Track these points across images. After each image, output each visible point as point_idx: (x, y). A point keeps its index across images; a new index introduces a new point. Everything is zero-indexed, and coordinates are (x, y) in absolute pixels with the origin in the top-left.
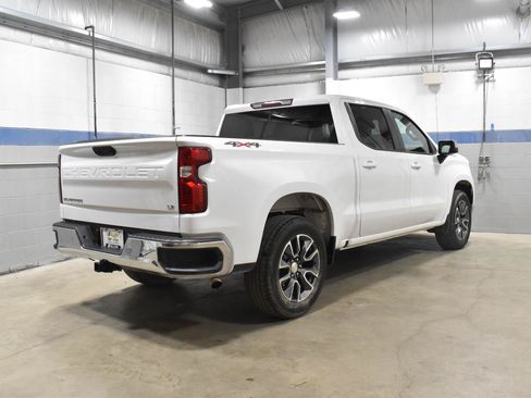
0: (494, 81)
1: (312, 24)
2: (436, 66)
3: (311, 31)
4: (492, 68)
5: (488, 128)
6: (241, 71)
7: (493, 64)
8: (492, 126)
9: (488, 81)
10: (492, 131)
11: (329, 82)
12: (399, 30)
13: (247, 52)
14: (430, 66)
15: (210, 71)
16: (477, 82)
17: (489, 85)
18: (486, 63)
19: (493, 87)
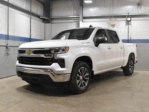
0: (131, 24)
1: (74, 3)
2: (114, 19)
3: (74, 6)
4: (131, 20)
5: (129, 39)
6: (50, 18)
7: (131, 19)
8: (131, 38)
9: (129, 24)
10: (131, 39)
11: (81, 23)
12: (102, 7)
13: (52, 12)
14: (112, 19)
15: (40, 17)
16: (126, 25)
17: (130, 26)
18: (129, 19)
19: (131, 26)
